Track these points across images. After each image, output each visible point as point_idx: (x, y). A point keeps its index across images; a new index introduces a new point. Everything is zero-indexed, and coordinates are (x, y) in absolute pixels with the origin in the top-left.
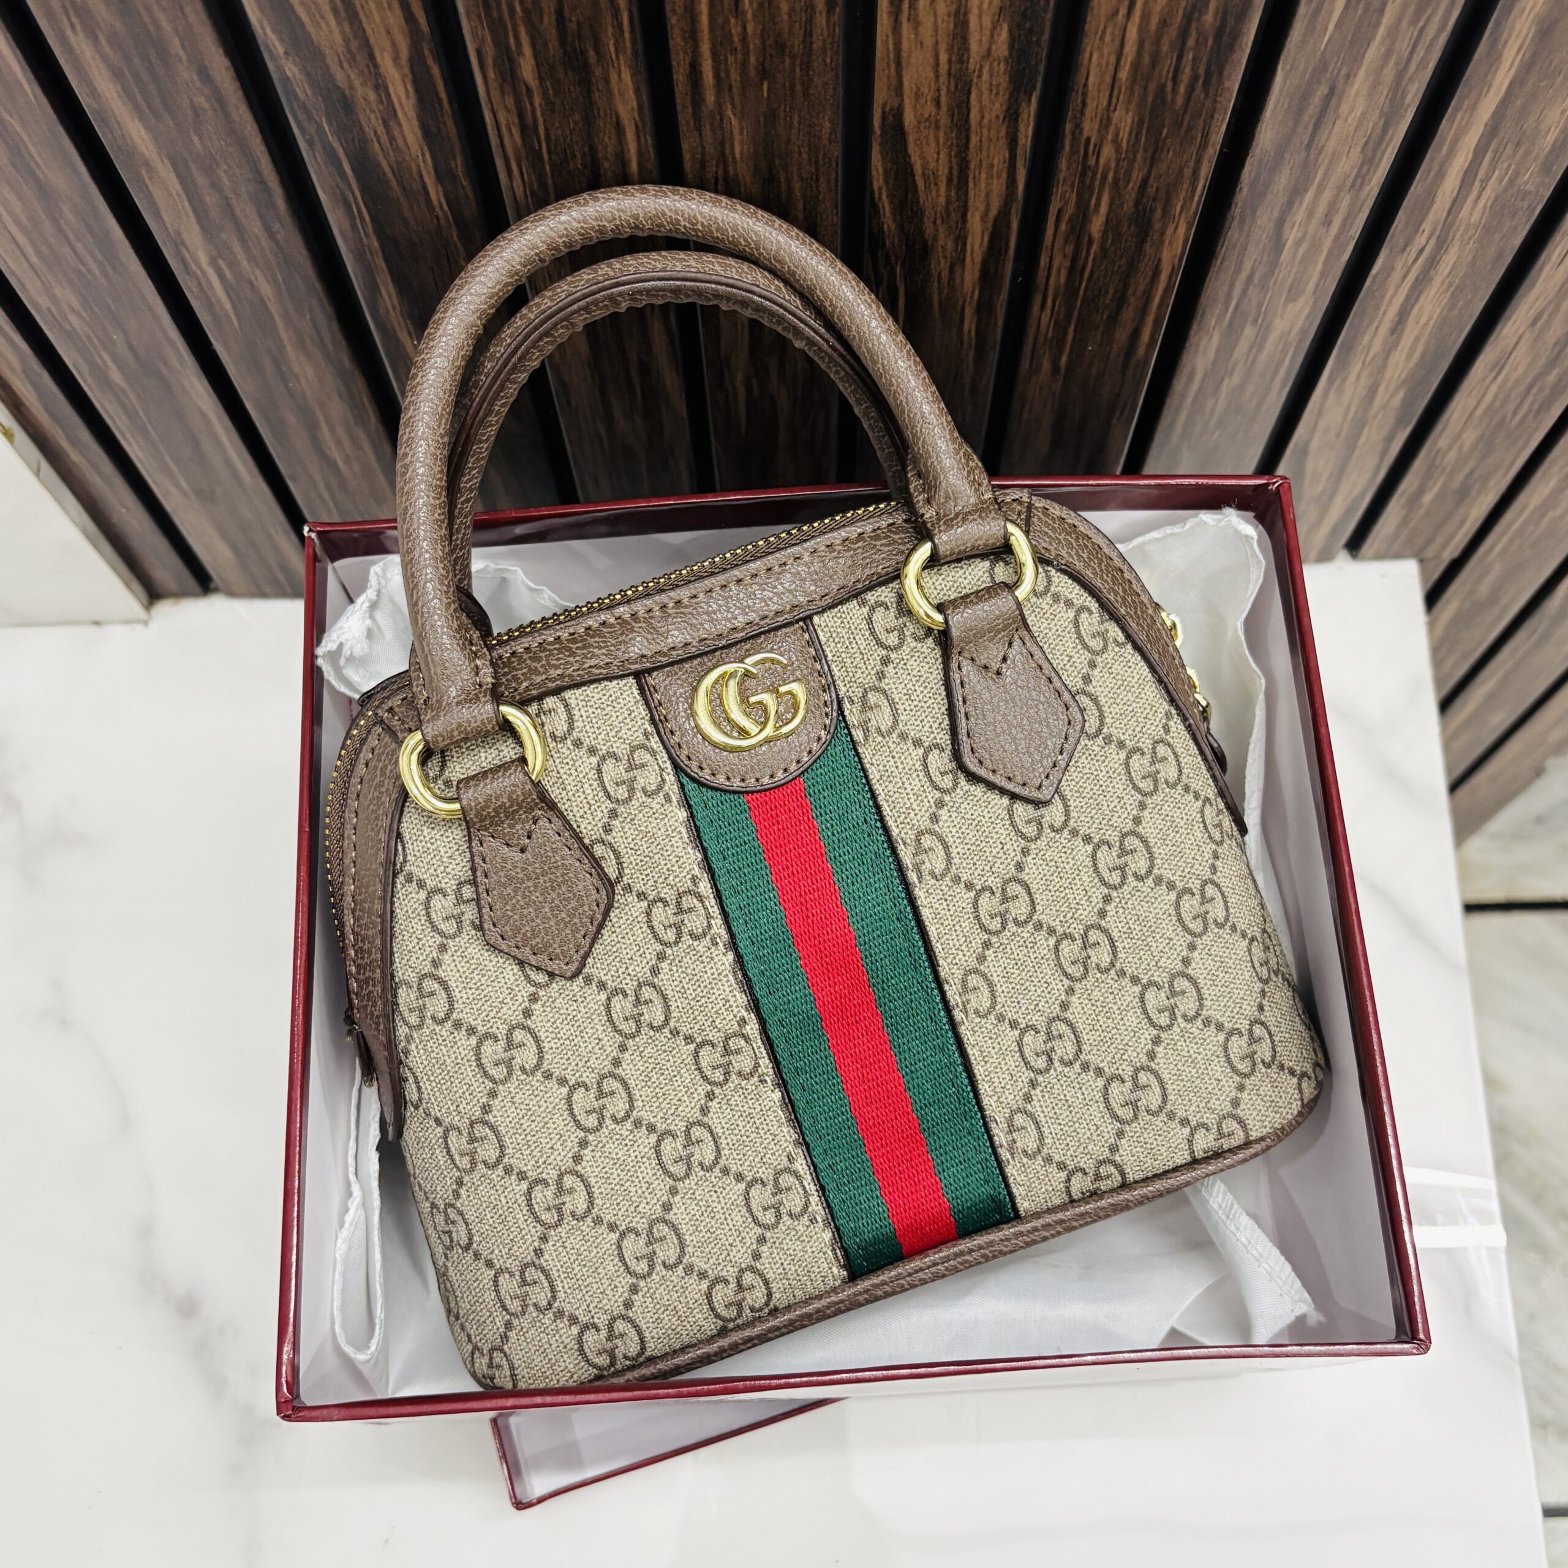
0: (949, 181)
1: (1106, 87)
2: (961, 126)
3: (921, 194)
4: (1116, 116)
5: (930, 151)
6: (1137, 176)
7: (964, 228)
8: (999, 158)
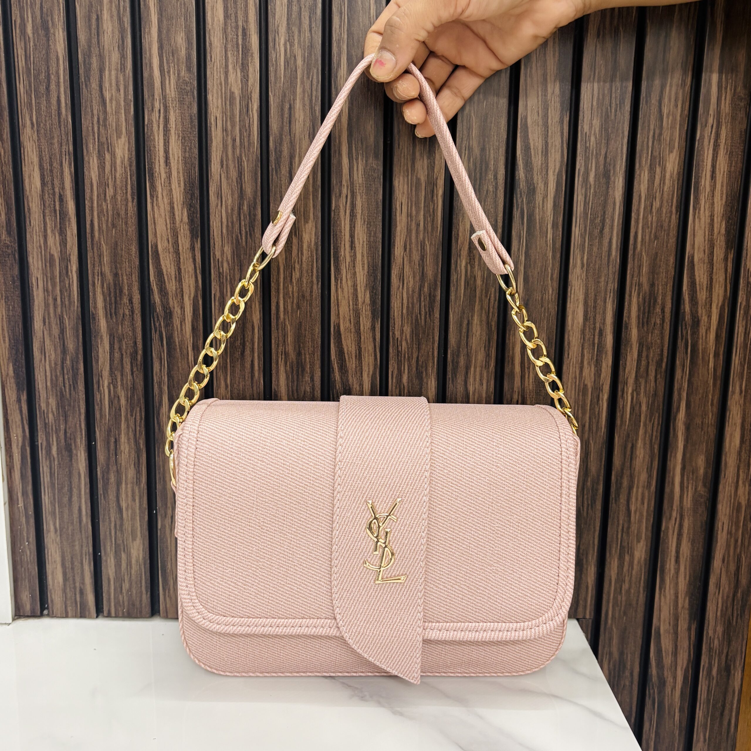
0: (356, 356)
1: (400, 317)
2: (358, 332)
3: (347, 362)
4: (405, 328)
5: (349, 342)
6: (415, 356)
7: (362, 380)
8: (371, 348)
